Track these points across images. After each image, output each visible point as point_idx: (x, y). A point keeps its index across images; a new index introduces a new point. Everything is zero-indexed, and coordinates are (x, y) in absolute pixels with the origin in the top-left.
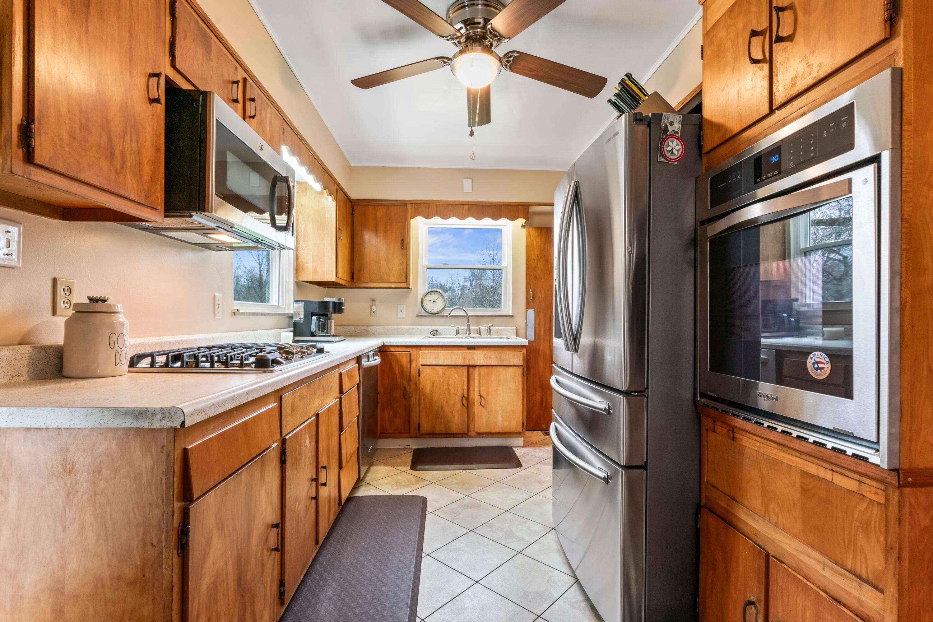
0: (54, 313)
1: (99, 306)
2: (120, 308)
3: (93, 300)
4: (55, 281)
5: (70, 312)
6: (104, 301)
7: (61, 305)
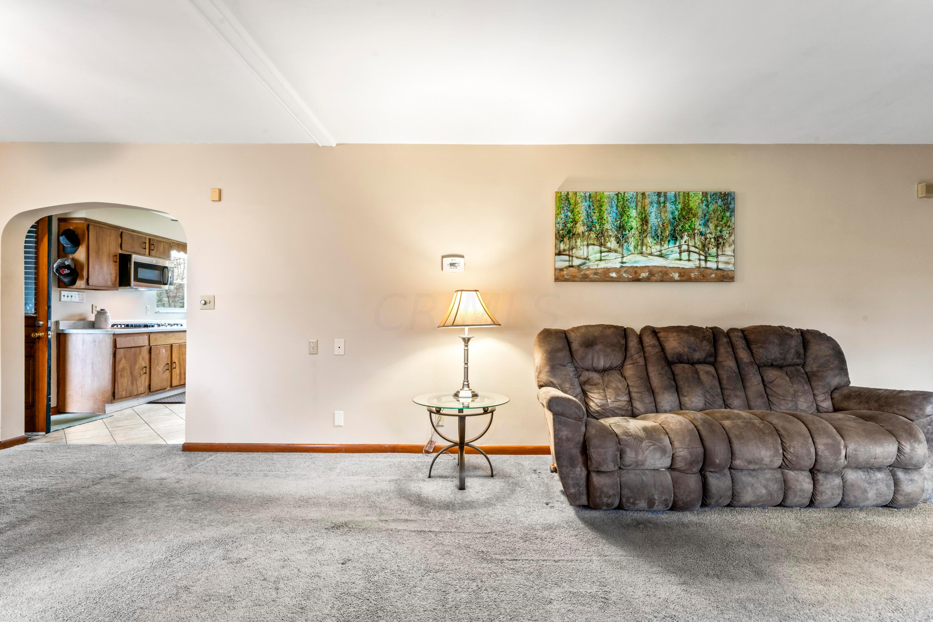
0: (92, 313)
1: (102, 311)
2: (108, 312)
3: (102, 310)
4: (92, 305)
5: (96, 313)
6: (104, 310)
7: (94, 311)
